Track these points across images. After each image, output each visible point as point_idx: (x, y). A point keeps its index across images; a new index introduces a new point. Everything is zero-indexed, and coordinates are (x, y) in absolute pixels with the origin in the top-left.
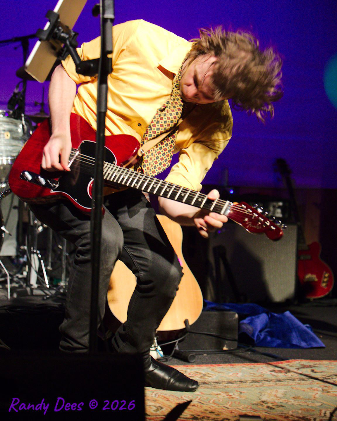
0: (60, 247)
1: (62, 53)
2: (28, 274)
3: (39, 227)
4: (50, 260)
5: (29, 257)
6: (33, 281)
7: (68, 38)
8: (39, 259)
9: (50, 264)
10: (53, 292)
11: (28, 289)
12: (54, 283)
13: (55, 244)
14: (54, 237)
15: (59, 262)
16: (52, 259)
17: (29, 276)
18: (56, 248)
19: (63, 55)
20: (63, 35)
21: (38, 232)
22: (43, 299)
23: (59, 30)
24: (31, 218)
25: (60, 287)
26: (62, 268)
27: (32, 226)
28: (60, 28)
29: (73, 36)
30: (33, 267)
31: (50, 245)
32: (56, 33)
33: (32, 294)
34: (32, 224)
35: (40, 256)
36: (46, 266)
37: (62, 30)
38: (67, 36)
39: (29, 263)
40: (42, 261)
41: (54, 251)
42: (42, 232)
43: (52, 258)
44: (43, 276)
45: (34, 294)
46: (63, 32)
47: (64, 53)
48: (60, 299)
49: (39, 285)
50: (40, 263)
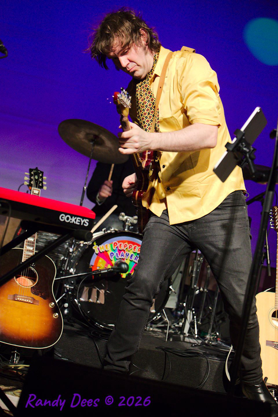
0: (210, 308)
1: (241, 163)
2: (184, 324)
3: (197, 290)
4: (201, 317)
5: (186, 312)
6: (186, 331)
7: (248, 152)
8: (193, 315)
9: (200, 320)
10: (200, 341)
11: (182, 336)
12: (201, 335)
13: (207, 305)
14: (206, 300)
15: (207, 319)
16: (202, 317)
17: (183, 326)
18: (206, 308)
19: (242, 164)
20: (245, 149)
21: (195, 294)
22: (192, 346)
23: (242, 145)
24: (193, 282)
25: (206, 338)
26: (210, 324)
27: (192, 289)
28: (244, 143)
29: (252, 150)
30: (188, 320)
31: (203, 306)
32: (240, 147)
33: (184, 341)
34: (193, 287)
35: (194, 312)
36: (197, 321)
37: (245, 146)
38: (248, 150)
39: (185, 317)
40: (195, 317)
41: (205, 310)
42: (198, 294)
43: (202, 315)
44: (194, 328)
45: (185, 340)
46: (245, 147)
47: (243, 162)
48: (204, 348)
49: (189, 334)
50: (193, 318)
